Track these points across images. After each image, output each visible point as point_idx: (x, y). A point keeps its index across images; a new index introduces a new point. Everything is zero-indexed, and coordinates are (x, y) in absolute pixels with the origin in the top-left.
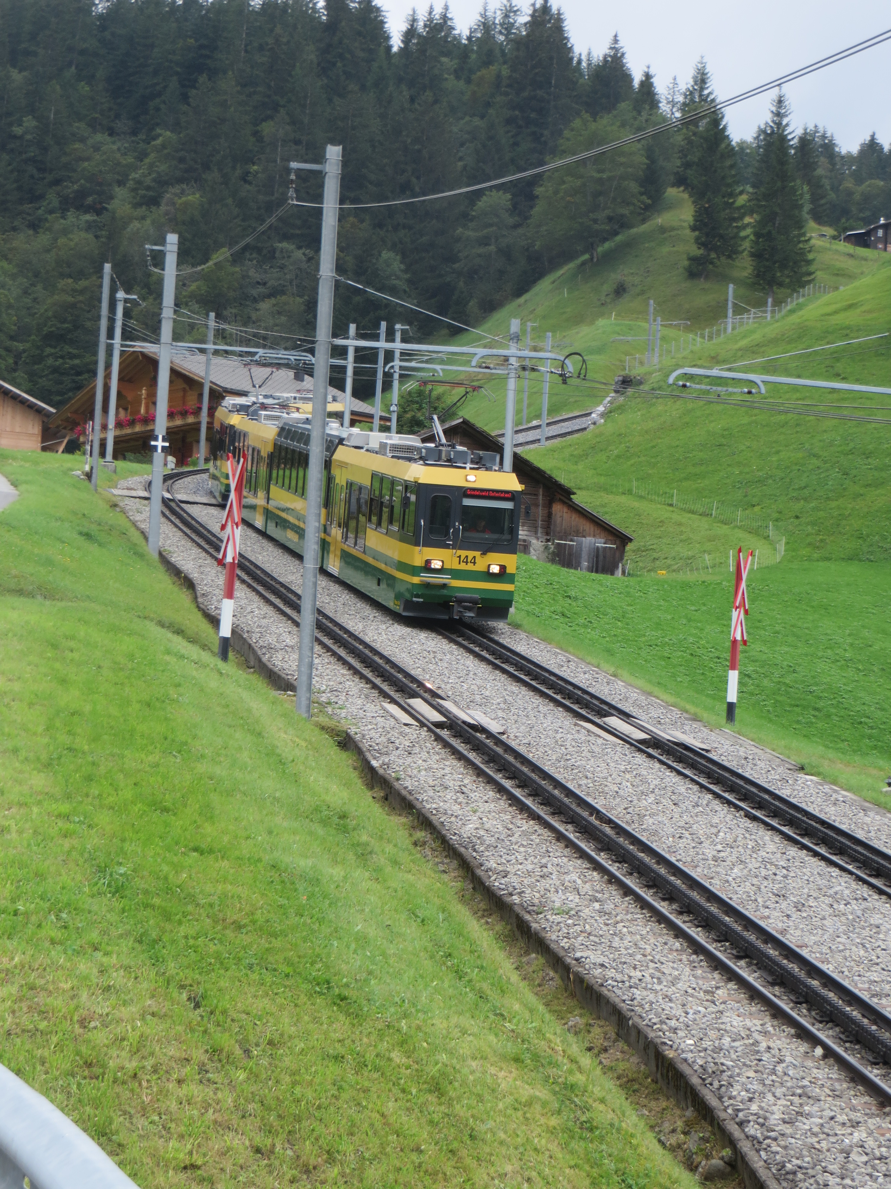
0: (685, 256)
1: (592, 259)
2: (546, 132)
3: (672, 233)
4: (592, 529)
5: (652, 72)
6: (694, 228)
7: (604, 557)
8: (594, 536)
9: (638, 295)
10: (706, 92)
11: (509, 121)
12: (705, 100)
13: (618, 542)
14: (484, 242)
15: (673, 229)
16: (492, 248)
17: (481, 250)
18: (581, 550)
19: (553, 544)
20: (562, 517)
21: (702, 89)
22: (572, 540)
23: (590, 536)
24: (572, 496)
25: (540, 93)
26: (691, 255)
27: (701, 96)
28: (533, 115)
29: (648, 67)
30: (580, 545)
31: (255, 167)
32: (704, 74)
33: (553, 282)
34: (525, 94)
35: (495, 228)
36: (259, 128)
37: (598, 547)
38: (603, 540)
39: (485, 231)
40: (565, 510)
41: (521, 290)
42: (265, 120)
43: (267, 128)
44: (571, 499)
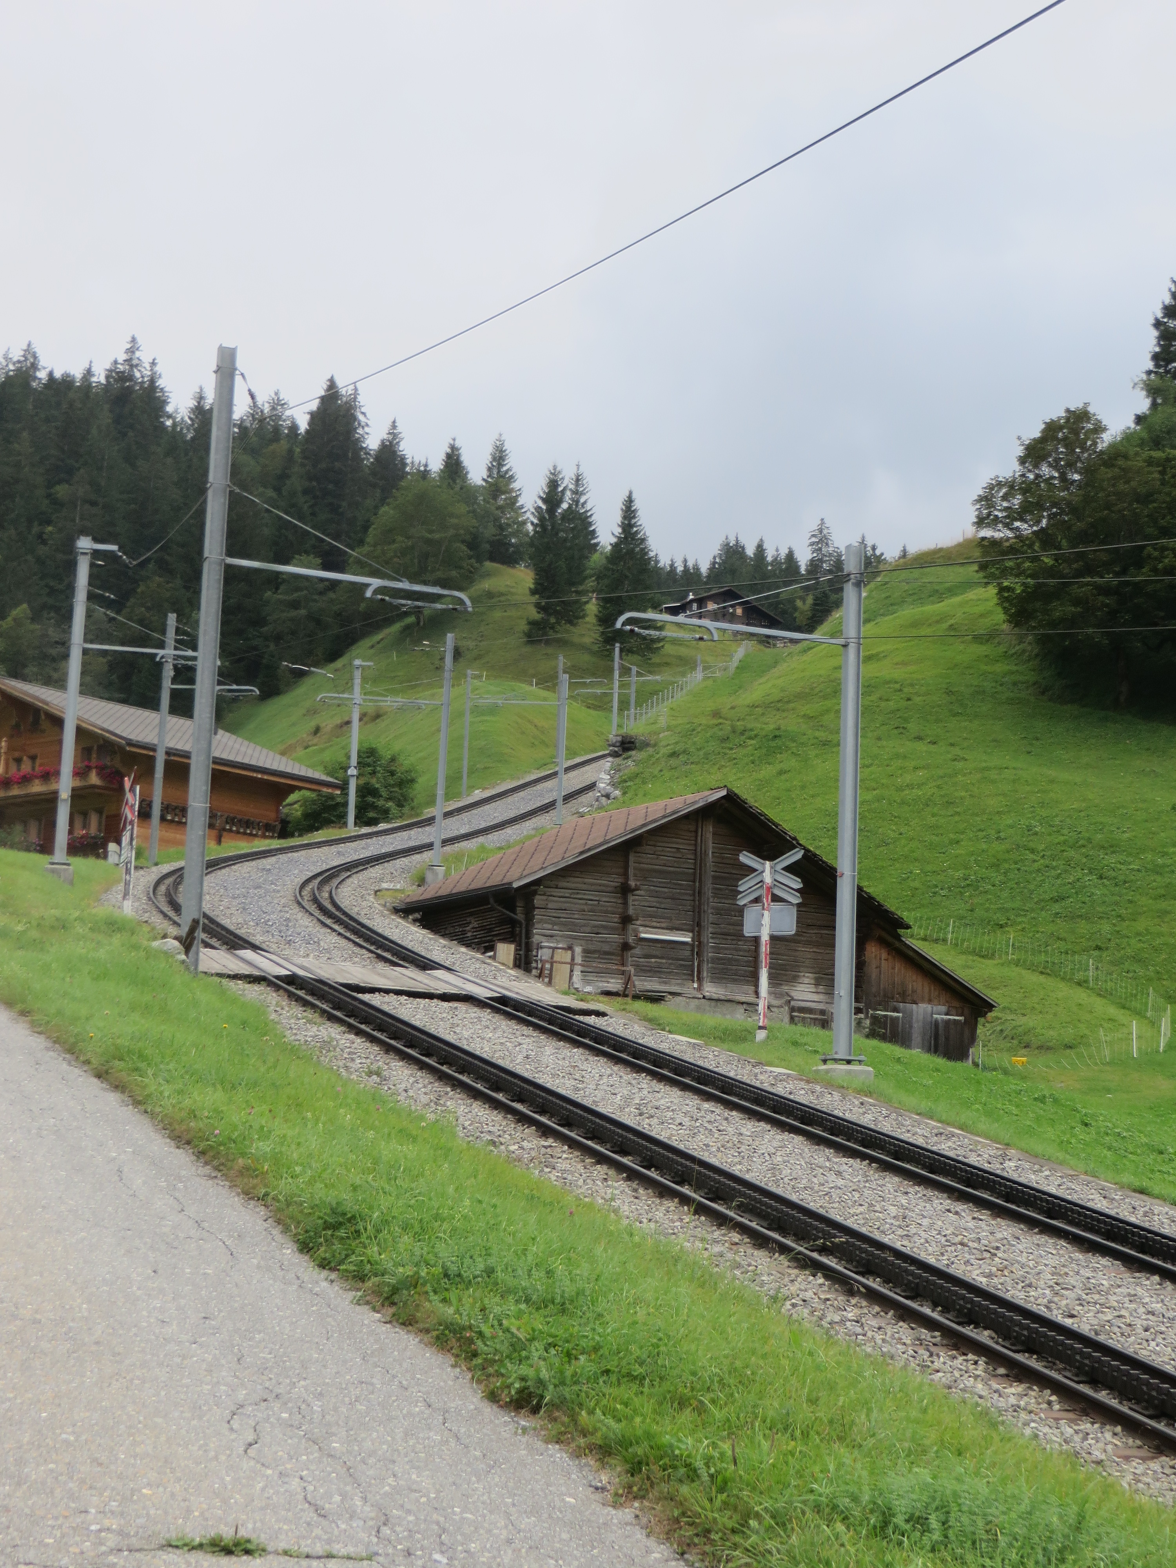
0: (524, 622)
1: (418, 623)
2: (344, 504)
3: (502, 599)
4: (926, 989)
5: (458, 444)
6: (533, 592)
7: (947, 1039)
8: (930, 1001)
9: (475, 659)
10: (505, 469)
11: (305, 492)
12: (503, 477)
13: (966, 1011)
14: (295, 605)
15: (501, 594)
16: (303, 612)
17: (293, 613)
18: (911, 1027)
19: (867, 1017)
20: (879, 967)
21: (500, 465)
22: (896, 1010)
23: (923, 1001)
24: (901, 931)
25: (337, 465)
26: (531, 618)
27: (499, 472)
28: (331, 486)
29: (454, 440)
30: (909, 1016)
31: (50, 528)
32: (501, 451)
33: (372, 647)
34: (323, 465)
35: (305, 592)
36: (52, 491)
37: (936, 1021)
38: (943, 1009)
39: (296, 595)
40: (884, 955)
41: (333, 655)
42: (59, 482)
43: (62, 491)
44: (898, 937)
